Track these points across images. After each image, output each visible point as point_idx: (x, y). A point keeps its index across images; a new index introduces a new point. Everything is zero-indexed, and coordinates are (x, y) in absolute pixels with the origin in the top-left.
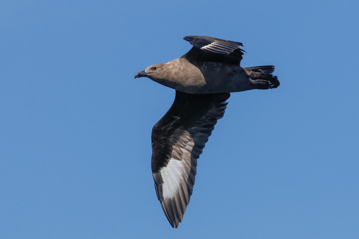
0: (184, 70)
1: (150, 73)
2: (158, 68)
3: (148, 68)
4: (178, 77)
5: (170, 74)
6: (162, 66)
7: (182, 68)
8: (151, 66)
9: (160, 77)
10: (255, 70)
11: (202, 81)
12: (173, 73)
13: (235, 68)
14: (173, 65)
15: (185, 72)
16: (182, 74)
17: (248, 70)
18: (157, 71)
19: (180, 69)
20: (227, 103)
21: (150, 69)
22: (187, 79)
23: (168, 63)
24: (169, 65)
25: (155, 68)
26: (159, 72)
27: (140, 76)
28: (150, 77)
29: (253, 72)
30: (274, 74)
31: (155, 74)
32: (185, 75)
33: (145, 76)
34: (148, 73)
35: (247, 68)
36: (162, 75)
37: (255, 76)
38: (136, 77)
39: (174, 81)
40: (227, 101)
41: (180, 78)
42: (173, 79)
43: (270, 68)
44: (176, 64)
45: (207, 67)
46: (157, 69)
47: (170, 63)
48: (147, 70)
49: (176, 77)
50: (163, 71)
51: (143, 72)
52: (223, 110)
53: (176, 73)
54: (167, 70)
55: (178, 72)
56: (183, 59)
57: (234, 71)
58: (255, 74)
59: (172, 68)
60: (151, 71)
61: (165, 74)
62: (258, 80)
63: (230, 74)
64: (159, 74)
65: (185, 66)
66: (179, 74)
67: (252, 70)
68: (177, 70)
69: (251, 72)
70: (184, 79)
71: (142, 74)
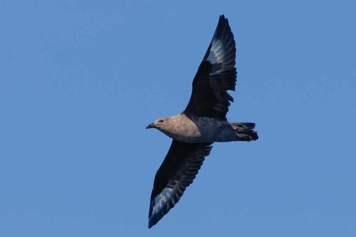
0: (184, 124)
1: (158, 125)
2: (165, 120)
3: (157, 121)
4: (179, 130)
5: (174, 127)
6: (168, 119)
7: (183, 123)
8: (159, 119)
9: (166, 128)
10: (240, 126)
11: (198, 134)
12: (176, 126)
13: (225, 123)
14: (176, 119)
15: (185, 126)
16: (182, 128)
17: (234, 125)
18: (164, 123)
19: (181, 124)
20: (212, 147)
21: (158, 122)
22: (187, 131)
23: (173, 117)
24: (173, 119)
25: (162, 121)
26: (166, 124)
27: (150, 127)
28: (158, 128)
29: (239, 128)
30: (255, 130)
31: (162, 126)
32: (185, 129)
33: (155, 127)
34: (157, 125)
35: (233, 123)
36: (168, 126)
37: (240, 131)
38: (147, 128)
39: (176, 133)
40: (212, 145)
41: (181, 131)
42: (175, 131)
43: (252, 125)
44: (179, 119)
45: (202, 121)
46: (164, 122)
47: (174, 117)
48: (156, 122)
49: (178, 130)
50: (169, 123)
51: (153, 124)
52: (209, 151)
53: (178, 127)
54: (172, 123)
55: (179, 126)
56: (184, 116)
57: (224, 125)
58: (239, 129)
59: (175, 122)
60: (159, 123)
61: (170, 126)
62: (242, 134)
63: (221, 128)
64: (166, 126)
65: (185, 121)
66: (181, 128)
67: (238, 126)
68: (179, 125)
69: (237, 127)
70: (185, 132)
71: (152, 125)
